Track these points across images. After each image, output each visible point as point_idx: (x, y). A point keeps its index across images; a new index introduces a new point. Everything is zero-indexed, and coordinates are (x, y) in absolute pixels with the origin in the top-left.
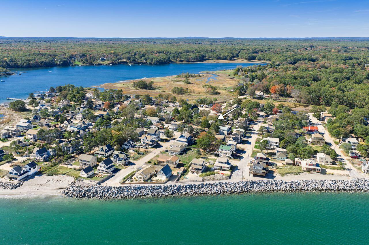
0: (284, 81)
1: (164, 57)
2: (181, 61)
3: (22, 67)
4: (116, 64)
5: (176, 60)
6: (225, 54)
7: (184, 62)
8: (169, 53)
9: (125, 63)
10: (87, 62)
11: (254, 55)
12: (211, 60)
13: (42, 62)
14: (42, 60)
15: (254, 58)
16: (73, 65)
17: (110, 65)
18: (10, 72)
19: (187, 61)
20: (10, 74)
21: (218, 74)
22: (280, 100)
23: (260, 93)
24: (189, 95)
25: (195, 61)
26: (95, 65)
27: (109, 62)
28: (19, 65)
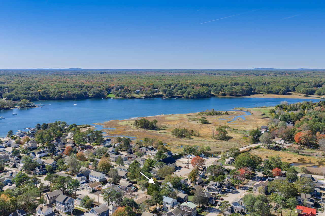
0: (317, 126)
1: (204, 89)
2: (224, 95)
3: (53, 99)
4: (150, 97)
5: (218, 94)
6: (278, 87)
7: (226, 96)
8: (214, 86)
9: (161, 96)
10: (120, 95)
11: (314, 89)
12: (260, 94)
13: (74, 94)
14: (74, 92)
15: (312, 93)
16: (105, 98)
17: (143, 98)
18: (33, 105)
19: (231, 95)
20: (31, 107)
21: (252, 112)
22: (303, 152)
23: (281, 141)
24: (190, 139)
25: (240, 95)
26: (128, 98)
27: (144, 95)
28: (51, 97)
